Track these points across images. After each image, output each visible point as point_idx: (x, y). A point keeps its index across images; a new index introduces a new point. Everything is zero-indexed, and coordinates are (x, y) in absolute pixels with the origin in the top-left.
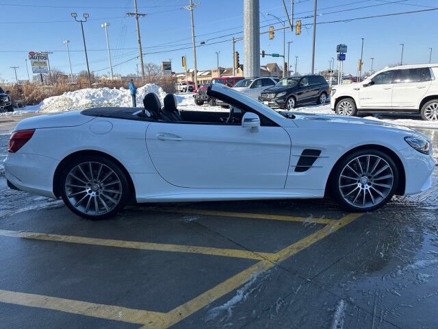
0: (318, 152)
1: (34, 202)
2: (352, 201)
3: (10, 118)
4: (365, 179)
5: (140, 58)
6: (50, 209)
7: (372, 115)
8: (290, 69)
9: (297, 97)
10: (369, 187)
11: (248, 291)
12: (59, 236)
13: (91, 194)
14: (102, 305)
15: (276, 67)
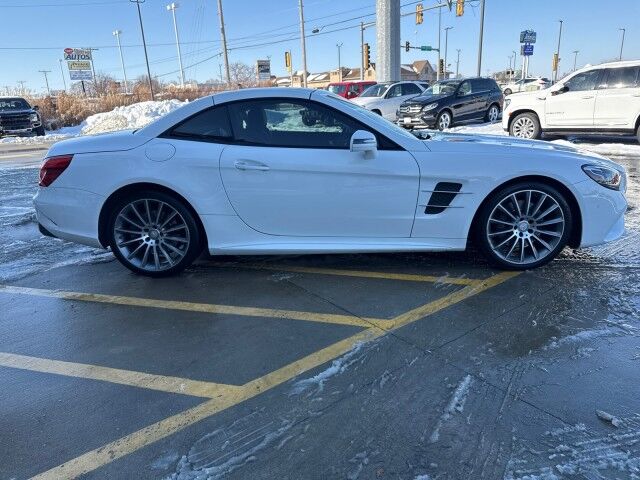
0: (458, 187)
1: (75, 254)
2: (505, 254)
3: (40, 145)
4: (524, 224)
5: (223, 55)
6: (95, 263)
7: (564, 138)
8: (448, 69)
9: (454, 111)
10: (530, 235)
11: (347, 362)
12: (107, 296)
13: (149, 243)
14: (160, 377)
15: (427, 67)
